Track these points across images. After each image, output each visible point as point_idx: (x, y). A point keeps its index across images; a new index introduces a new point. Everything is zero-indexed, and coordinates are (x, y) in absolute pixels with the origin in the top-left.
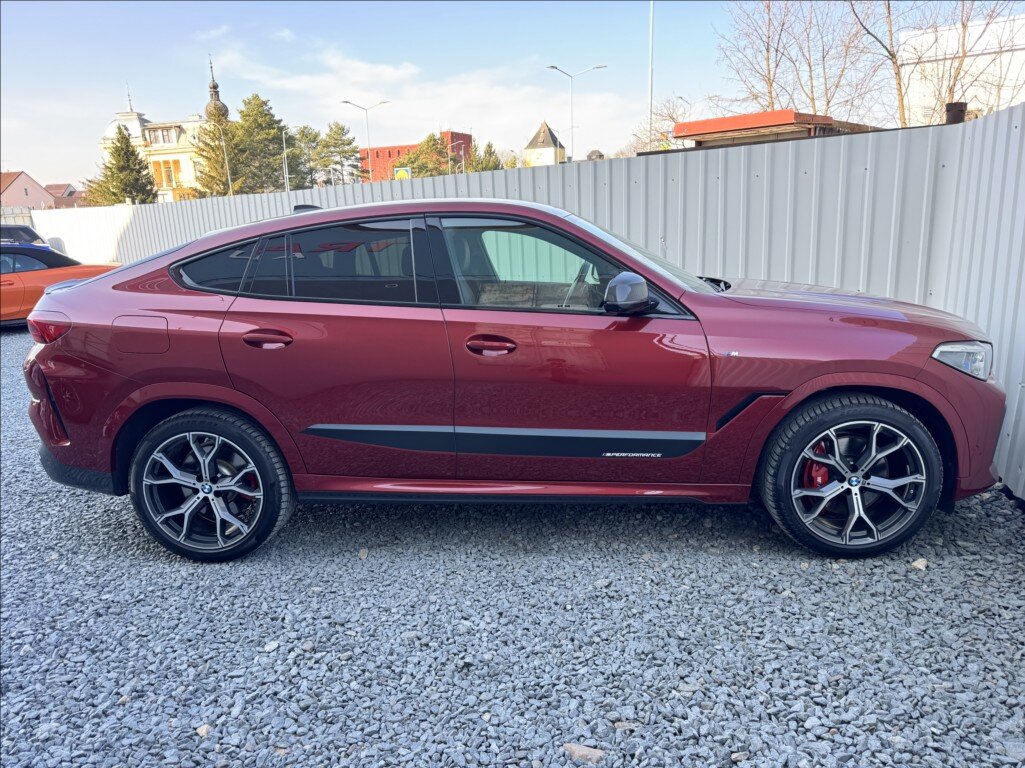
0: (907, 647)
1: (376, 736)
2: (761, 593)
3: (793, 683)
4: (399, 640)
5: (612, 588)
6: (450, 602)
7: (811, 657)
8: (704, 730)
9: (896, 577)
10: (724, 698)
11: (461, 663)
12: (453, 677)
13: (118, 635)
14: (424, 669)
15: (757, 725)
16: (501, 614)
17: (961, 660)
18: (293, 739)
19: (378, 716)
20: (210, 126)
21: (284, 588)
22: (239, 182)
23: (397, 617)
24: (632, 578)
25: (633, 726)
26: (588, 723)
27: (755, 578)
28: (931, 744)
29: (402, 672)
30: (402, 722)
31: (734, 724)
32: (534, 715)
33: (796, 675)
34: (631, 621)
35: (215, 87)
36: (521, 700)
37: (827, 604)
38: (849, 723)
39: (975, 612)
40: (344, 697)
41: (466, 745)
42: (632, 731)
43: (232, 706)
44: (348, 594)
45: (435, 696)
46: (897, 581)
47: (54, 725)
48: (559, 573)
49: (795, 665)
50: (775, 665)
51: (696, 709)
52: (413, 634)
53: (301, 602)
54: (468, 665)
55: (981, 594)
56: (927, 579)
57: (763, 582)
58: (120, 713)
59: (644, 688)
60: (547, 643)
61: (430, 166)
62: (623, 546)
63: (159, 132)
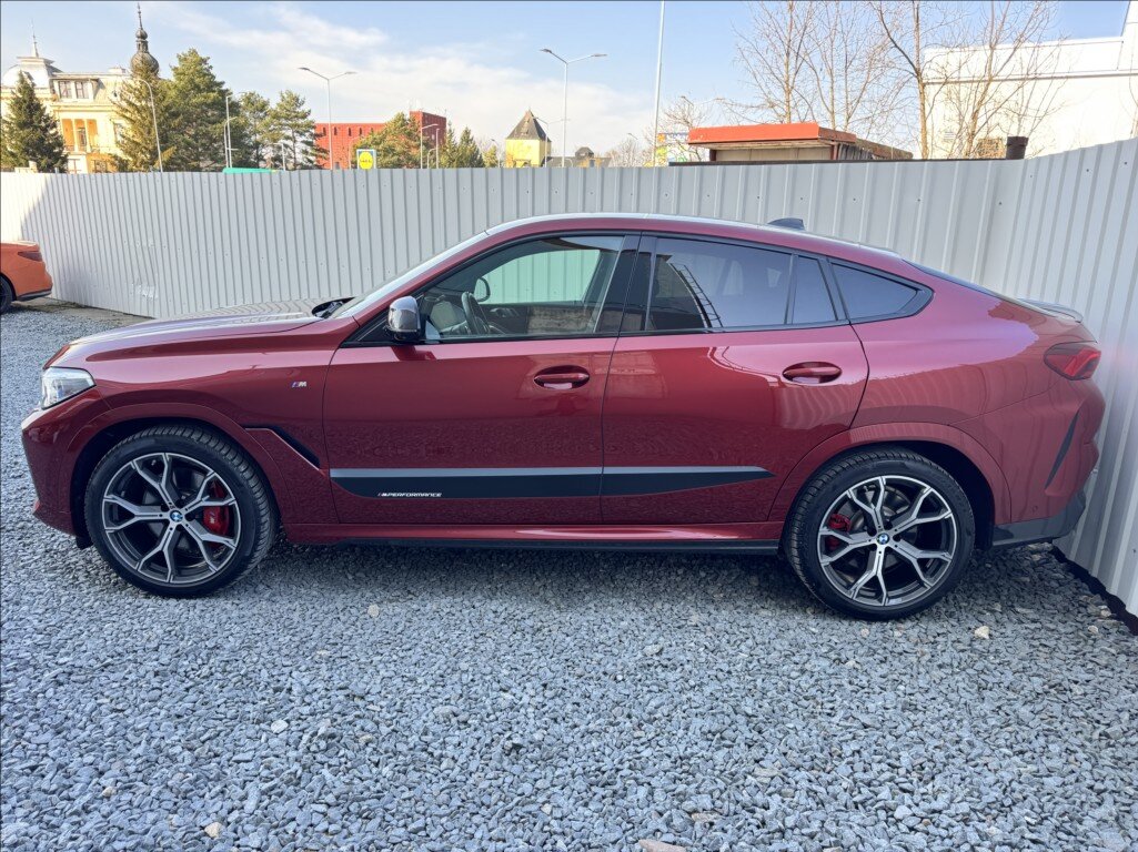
0: (985, 726)
1: (422, 833)
2: (825, 663)
3: (876, 767)
4: (432, 716)
5: (664, 656)
6: (484, 671)
7: (889, 737)
8: (790, 821)
9: (961, 647)
10: (805, 784)
11: (509, 744)
12: (501, 761)
13: (88, 709)
14: (467, 751)
15: (845, 816)
16: (545, 685)
17: (1042, 740)
18: (325, 839)
19: (422, 809)
20: (136, 83)
21: (285, 651)
22: (170, 152)
23: (424, 688)
24: (684, 644)
25: (711, 818)
26: (661, 814)
27: (815, 645)
28: (1028, 835)
29: (442, 756)
30: (451, 816)
31: (820, 815)
32: (600, 806)
33: (878, 758)
34: (690, 694)
35: (143, 36)
36: (583, 788)
37: (895, 677)
38: (940, 812)
39: (1046, 687)
40: (378, 786)
41: (528, 842)
42: (712, 824)
43: (244, 798)
44: (363, 660)
45: (484, 784)
46: (963, 651)
47: (22, 825)
48: (603, 637)
49: (874, 747)
50: (854, 746)
51: (777, 797)
52: (448, 709)
53: (308, 669)
54: (517, 747)
55: (1048, 666)
56: (992, 649)
57: (824, 650)
58: (105, 809)
59: (717, 773)
60: (601, 720)
61: (398, 149)
62: (667, 606)
63: (72, 85)
